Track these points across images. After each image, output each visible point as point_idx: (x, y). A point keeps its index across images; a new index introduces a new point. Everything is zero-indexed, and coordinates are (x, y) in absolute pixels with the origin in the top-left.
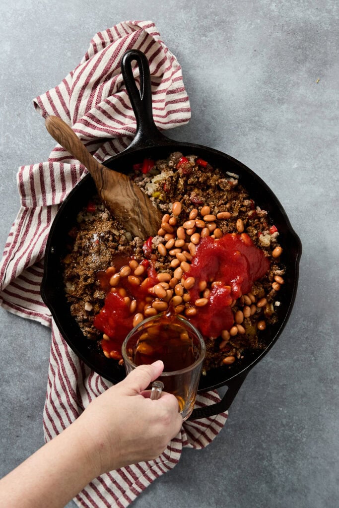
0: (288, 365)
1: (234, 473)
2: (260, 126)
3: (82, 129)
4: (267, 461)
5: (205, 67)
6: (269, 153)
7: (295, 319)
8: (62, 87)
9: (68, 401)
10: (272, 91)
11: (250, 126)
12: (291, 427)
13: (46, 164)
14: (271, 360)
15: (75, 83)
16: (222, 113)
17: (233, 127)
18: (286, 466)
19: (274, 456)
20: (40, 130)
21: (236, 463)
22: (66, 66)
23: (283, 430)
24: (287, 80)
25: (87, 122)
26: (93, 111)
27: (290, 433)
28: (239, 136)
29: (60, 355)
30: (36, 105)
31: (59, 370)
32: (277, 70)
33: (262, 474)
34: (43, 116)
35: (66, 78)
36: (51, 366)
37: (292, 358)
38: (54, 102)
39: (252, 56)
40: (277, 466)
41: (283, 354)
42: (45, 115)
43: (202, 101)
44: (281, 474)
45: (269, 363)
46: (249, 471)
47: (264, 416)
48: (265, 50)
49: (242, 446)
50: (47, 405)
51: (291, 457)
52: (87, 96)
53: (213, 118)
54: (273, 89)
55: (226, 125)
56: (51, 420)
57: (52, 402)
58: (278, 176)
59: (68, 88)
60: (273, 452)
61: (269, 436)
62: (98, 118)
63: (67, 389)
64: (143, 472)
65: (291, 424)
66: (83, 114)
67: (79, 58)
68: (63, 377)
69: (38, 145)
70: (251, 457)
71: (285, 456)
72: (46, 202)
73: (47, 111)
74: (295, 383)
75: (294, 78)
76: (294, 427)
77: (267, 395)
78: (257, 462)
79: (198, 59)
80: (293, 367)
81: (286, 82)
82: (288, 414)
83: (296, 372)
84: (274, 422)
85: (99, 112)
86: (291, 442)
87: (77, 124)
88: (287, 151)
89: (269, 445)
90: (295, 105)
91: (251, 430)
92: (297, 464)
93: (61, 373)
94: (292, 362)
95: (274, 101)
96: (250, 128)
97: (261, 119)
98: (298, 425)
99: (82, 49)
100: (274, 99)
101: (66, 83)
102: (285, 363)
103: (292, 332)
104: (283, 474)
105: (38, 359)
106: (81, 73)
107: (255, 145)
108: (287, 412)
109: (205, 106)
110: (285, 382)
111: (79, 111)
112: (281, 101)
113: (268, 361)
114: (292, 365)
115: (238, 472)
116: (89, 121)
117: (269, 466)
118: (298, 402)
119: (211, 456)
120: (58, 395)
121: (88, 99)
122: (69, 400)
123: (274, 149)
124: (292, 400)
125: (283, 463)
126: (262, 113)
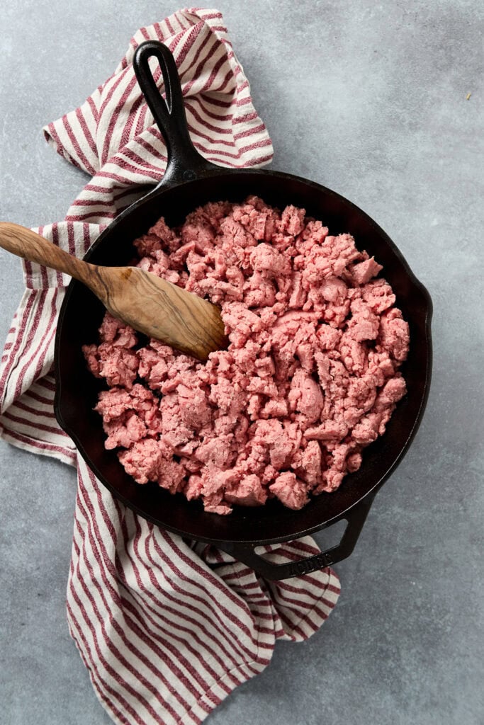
0: (424, 518)
1: (344, 678)
2: (382, 163)
3: (115, 173)
4: (393, 661)
5: (301, 76)
6: (396, 203)
7: (434, 451)
8: (86, 109)
9: (102, 576)
10: (400, 111)
11: (368, 163)
12: (428, 610)
13: (63, 225)
14: (399, 510)
15: (105, 104)
16: (326, 144)
17: (342, 166)
18: (421, 668)
19: (403, 653)
20: (56, 170)
21: (347, 664)
22: (95, 75)
23: (416, 615)
24: (423, 95)
25: (123, 161)
26: (131, 145)
27: (428, 619)
28: (351, 178)
29: (91, 507)
30: (47, 136)
31: (90, 529)
32: (408, 80)
33: (385, 680)
34: (58, 152)
35: (92, 96)
36: (78, 523)
37: (431, 508)
38: (74, 131)
39: (371, 58)
40: (408, 669)
41: (417, 502)
42: (61, 150)
43: (296, 126)
44: (413, 680)
45: (395, 515)
46: (366, 676)
47: (388, 593)
48: (390, 50)
49: (355, 638)
50: (73, 581)
51: (429, 654)
52: (122, 123)
53: (314, 152)
54: (402, 109)
55: (332, 162)
56: (80, 604)
57: (80, 577)
58: (410, 237)
59: (94, 110)
60: (403, 648)
61: (396, 623)
62: (140, 155)
63: (102, 557)
64: (217, 678)
65: (429, 606)
66: (117, 149)
67: (114, 62)
68: (96, 539)
69: (53, 192)
70: (370, 655)
71: (420, 654)
72: (62, 280)
73: (64, 145)
74: (435, 545)
75: (433, 92)
76: (433, 610)
77: (394, 562)
78: (378, 662)
79: (290, 63)
80: (431, 522)
81: (421, 97)
82: (424, 591)
83: (437, 528)
84: (404, 603)
85: (140, 146)
86: (429, 633)
87: (107, 165)
88: (422, 201)
89: (397, 637)
90: (435, 133)
91: (370, 615)
92: (438, 666)
93: (93, 533)
94: (431, 513)
95: (403, 126)
96: (368, 166)
97: (384, 154)
98: (438, 607)
99: (118, 49)
100: (404, 124)
101: (91, 102)
102: (420, 515)
103: (430, 469)
104: (417, 680)
105: (53, 509)
106: (114, 88)
107: (375, 192)
108: (423, 588)
109: (301, 134)
110: (420, 544)
111: (111, 145)
112: (414, 127)
113: (395, 512)
114: (430, 518)
115: (349, 678)
116: (125, 161)
117: (396, 667)
118: (439, 573)
119: (310, 654)
120: (90, 567)
121: (123, 127)
122: (104, 573)
123: (404, 197)
124: (431, 571)
125: (417, 664)
126: (386, 144)
